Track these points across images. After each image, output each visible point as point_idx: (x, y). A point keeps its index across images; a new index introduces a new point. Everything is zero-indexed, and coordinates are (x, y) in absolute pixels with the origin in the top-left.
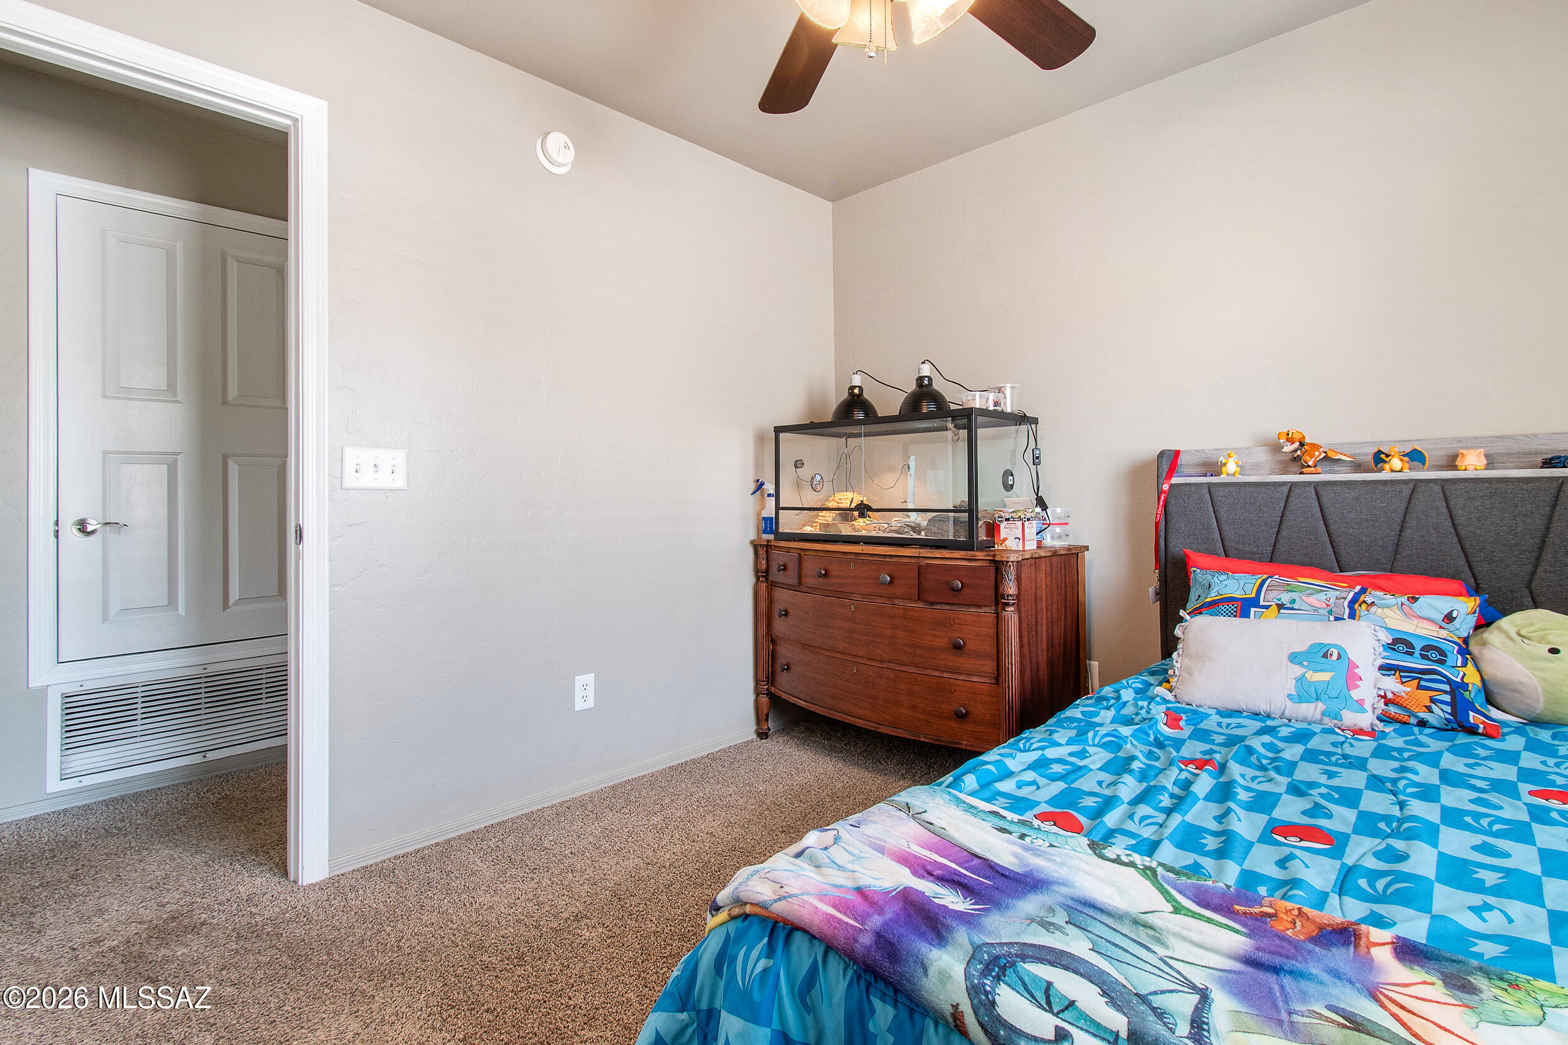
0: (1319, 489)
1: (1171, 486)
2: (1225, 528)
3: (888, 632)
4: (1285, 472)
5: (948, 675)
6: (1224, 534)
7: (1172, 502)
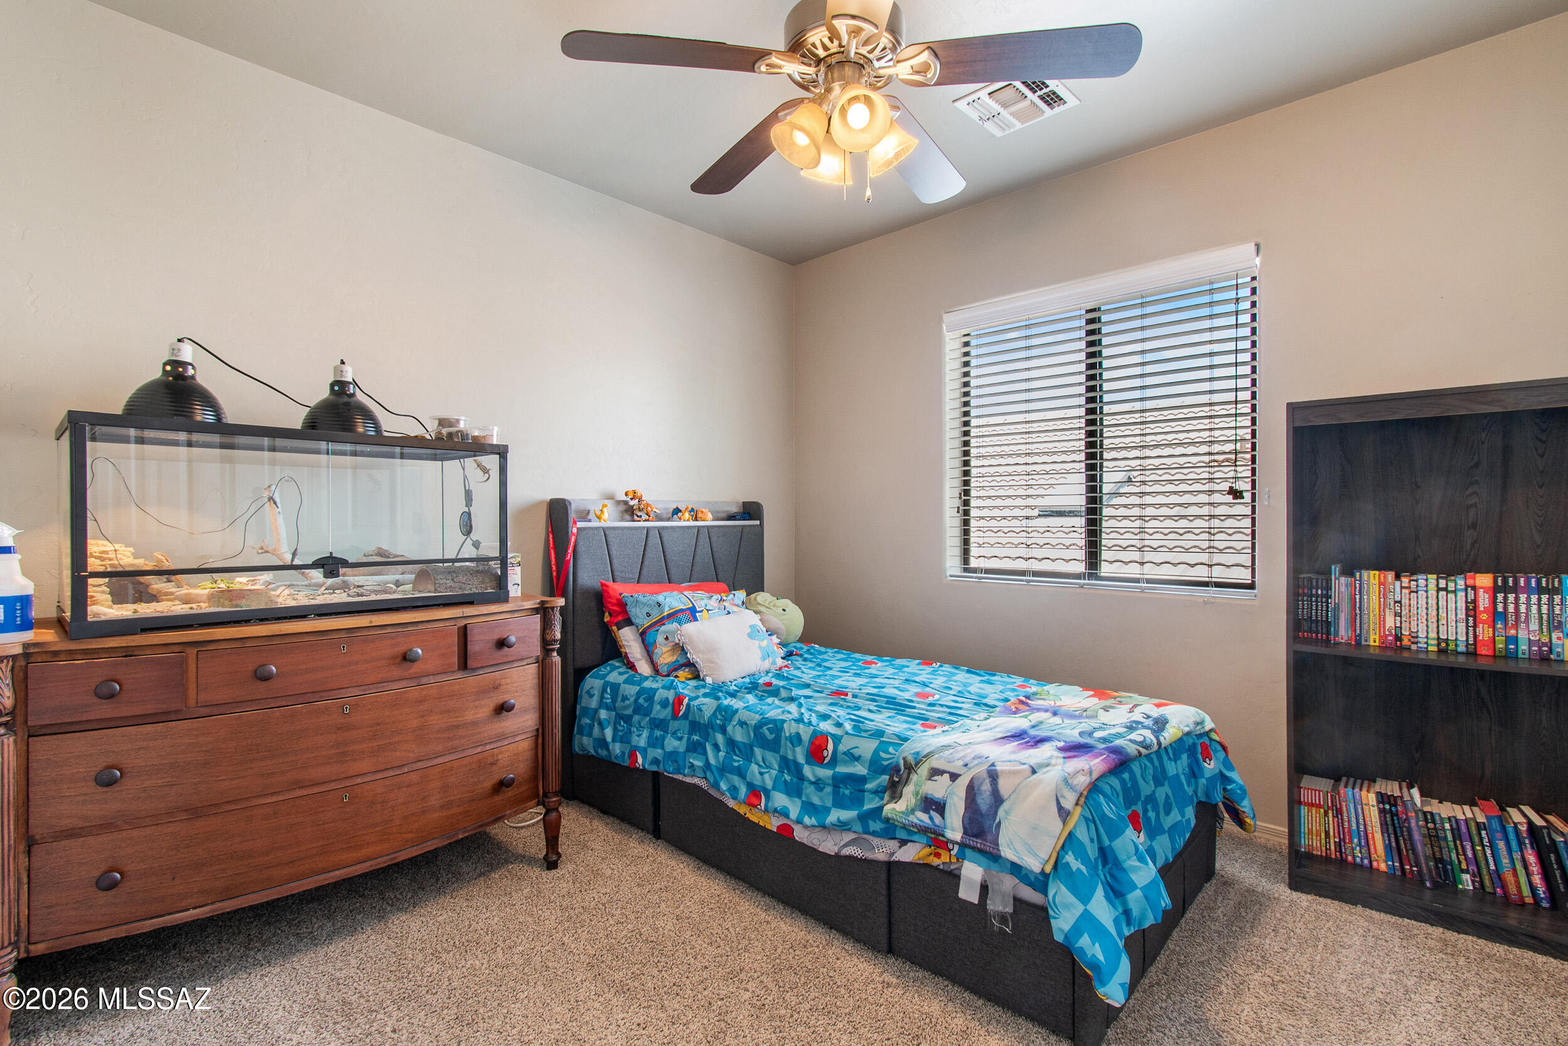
0: (661, 531)
1: (578, 529)
2: (615, 561)
3: (415, 723)
4: (622, 520)
5: (492, 746)
6: (614, 568)
7: (581, 543)
